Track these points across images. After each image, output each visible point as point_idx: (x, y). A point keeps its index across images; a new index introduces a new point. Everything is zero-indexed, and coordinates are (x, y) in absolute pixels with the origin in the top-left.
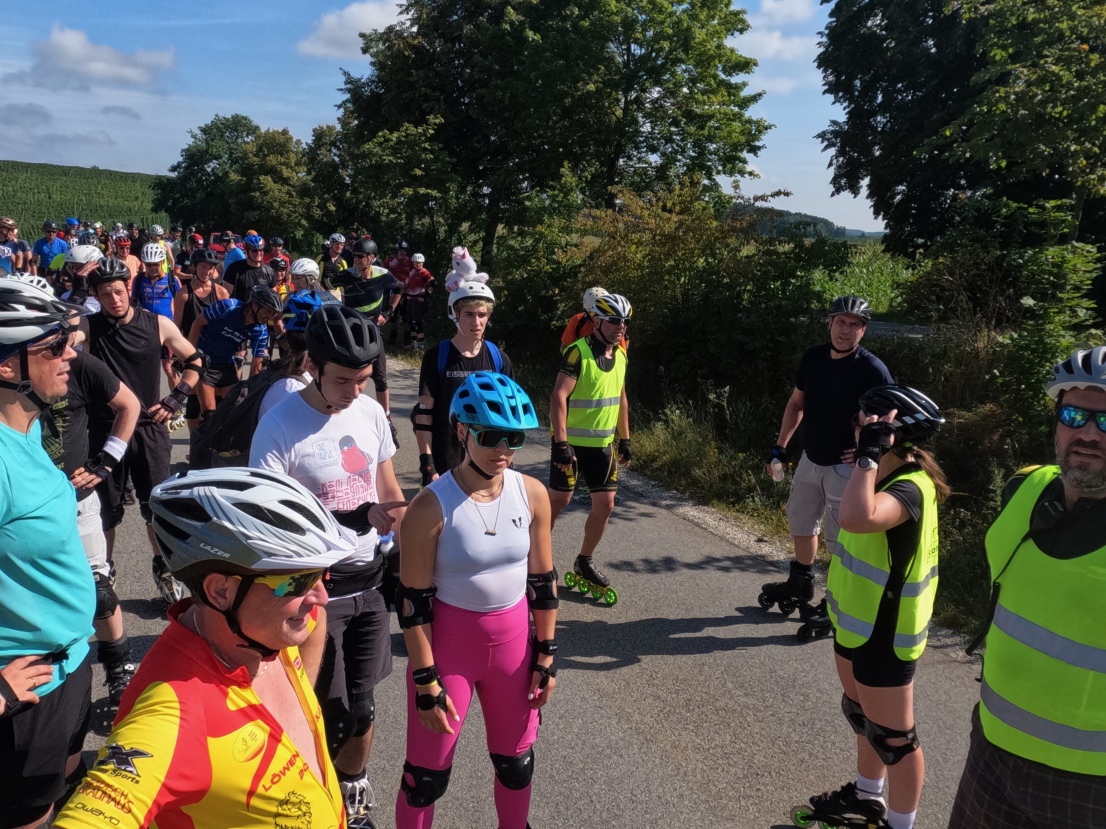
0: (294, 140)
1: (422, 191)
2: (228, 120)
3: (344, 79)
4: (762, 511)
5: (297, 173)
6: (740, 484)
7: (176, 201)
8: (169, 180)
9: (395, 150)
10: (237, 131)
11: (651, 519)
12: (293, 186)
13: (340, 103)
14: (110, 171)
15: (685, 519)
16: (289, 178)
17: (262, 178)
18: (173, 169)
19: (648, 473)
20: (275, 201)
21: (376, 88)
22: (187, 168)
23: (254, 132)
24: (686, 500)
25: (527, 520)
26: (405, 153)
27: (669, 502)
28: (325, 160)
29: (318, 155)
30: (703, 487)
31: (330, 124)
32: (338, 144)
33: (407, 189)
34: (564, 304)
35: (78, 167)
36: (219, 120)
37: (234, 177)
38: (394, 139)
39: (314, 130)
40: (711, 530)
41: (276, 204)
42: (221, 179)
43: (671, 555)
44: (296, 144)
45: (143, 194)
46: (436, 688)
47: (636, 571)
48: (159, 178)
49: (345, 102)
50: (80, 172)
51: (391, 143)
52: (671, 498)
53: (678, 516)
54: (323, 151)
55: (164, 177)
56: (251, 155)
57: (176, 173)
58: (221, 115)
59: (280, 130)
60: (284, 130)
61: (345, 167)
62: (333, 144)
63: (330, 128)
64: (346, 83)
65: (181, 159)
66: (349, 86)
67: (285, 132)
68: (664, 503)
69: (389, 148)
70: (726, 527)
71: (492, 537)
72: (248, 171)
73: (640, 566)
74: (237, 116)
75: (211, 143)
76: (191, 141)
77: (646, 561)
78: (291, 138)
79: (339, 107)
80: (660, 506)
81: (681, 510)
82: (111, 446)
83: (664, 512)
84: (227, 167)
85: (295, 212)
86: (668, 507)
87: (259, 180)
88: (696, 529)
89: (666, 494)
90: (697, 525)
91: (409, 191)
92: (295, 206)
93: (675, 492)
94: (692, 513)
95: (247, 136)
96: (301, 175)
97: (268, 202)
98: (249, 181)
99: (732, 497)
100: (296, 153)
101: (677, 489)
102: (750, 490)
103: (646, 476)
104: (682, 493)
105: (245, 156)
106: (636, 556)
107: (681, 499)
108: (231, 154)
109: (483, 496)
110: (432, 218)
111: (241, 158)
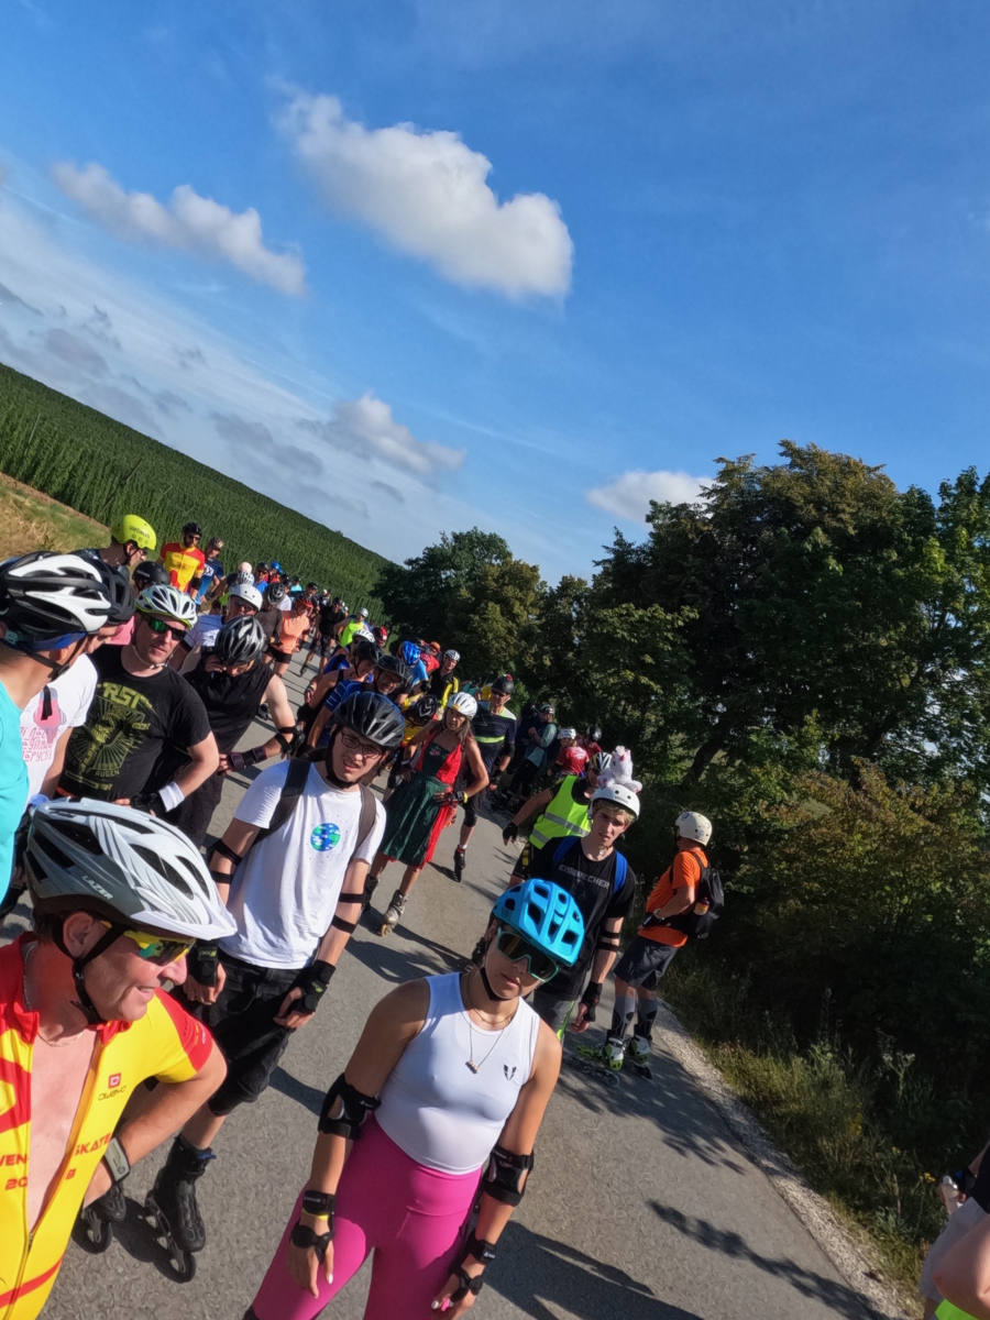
0: (541, 580)
1: (644, 680)
2: (484, 536)
3: (615, 538)
4: (892, 1237)
5: (529, 613)
6: (877, 1186)
7: (397, 594)
8: (400, 571)
9: (634, 628)
10: (488, 550)
11: (735, 1174)
12: (518, 625)
13: (600, 560)
14: (351, 541)
15: (782, 1196)
16: (518, 615)
17: (491, 604)
18: (410, 562)
19: (763, 1115)
20: (491, 632)
21: (645, 559)
22: (423, 566)
23: (504, 558)
24: (795, 1173)
25: (522, 1076)
26: (644, 634)
27: (771, 1165)
28: (561, 611)
29: (557, 604)
30: (825, 1168)
31: (583, 578)
32: (583, 600)
33: (628, 672)
34: (748, 867)
35: (323, 526)
36: (476, 533)
37: (464, 593)
38: (636, 616)
39: (564, 578)
40: (811, 1228)
41: (490, 635)
42: (450, 590)
43: (740, 1233)
44: (541, 585)
45: (371, 575)
46: (322, 1225)
47: (684, 1230)
48: (392, 565)
49: (604, 561)
50: (323, 531)
51: (633, 619)
52: (777, 1161)
53: (774, 1187)
54: (563, 602)
55: (397, 566)
56: (490, 578)
57: (410, 568)
58: (480, 529)
59: (531, 566)
60: (534, 567)
61: (579, 627)
62: (577, 599)
63: (581, 582)
64: (615, 544)
65: (421, 556)
66: (617, 547)
67: (535, 569)
68: (765, 1162)
69: (627, 623)
70: (832, 1235)
71: (471, 1073)
72: (480, 593)
73: (693, 1227)
74: (496, 535)
75: (457, 551)
76: (439, 542)
77: (704, 1225)
78: (538, 577)
79: (598, 564)
80: (758, 1165)
81: (782, 1183)
82: (168, 792)
83: (759, 1174)
84: (462, 581)
85: (504, 650)
86: (768, 1172)
87: (487, 605)
88: (791, 1217)
89: (773, 1154)
90: (794, 1211)
91: (630, 675)
92: (508, 644)
93: (785, 1155)
94: (795, 1194)
95: (496, 559)
96: (530, 617)
97: (484, 630)
98: (477, 604)
99: (859, 1199)
100: (537, 594)
101: (790, 1154)
102: (888, 1201)
103: (757, 1117)
104: (794, 1162)
105: (484, 577)
106: (694, 1210)
107: (790, 1170)
108: (472, 569)
109: (483, 1020)
110: (643, 713)
111: (480, 578)
